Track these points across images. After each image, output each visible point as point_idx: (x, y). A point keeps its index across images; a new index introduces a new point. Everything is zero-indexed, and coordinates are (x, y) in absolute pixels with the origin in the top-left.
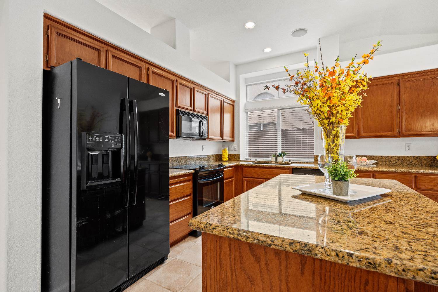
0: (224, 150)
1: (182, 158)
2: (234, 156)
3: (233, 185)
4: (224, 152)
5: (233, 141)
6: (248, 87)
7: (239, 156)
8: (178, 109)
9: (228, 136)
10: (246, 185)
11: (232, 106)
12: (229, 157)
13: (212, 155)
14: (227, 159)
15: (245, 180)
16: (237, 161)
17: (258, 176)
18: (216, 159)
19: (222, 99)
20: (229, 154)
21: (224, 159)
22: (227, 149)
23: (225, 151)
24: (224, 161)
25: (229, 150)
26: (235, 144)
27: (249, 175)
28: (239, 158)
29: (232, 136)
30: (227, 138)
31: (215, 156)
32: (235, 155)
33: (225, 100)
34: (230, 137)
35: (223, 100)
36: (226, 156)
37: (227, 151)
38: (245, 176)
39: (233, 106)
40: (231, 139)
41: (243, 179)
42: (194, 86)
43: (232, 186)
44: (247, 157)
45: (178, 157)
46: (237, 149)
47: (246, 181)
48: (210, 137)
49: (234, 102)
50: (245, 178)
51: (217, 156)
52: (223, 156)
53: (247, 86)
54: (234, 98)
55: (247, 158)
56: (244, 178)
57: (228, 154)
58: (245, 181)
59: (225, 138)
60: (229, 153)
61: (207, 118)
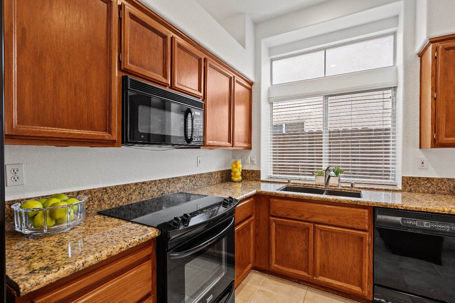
0: (235, 164)
1: (154, 183)
2: (250, 173)
3: (252, 231)
4: (235, 166)
5: (250, 148)
6: (274, 63)
7: (260, 173)
8: (127, 76)
9: (243, 140)
10: (276, 231)
11: (248, 91)
12: (242, 175)
13: (215, 173)
14: (240, 178)
15: (275, 221)
16: (256, 180)
17: (300, 216)
18: (222, 177)
19: (231, 75)
20: (243, 170)
21: (236, 179)
22: (239, 162)
23: (237, 166)
24: (235, 182)
25: (243, 163)
26: (252, 153)
27: (281, 213)
28: (259, 176)
29: (248, 141)
30: (240, 143)
31: (219, 174)
32: (253, 172)
33: (237, 78)
34: (245, 142)
35: (234, 77)
36: (239, 174)
37: (240, 166)
38: (274, 214)
39: (250, 90)
40: (246, 145)
41: (269, 220)
42: (172, 34)
43: (250, 232)
44: (270, 173)
45: (143, 183)
46: (255, 162)
47: (276, 224)
48: (209, 142)
49: (251, 84)
50: (273, 218)
51: (222, 172)
52: (232, 174)
53: (272, 60)
54: (252, 78)
55: (271, 175)
56: (271, 218)
57: (241, 170)
58: (274, 224)
59: (236, 144)
60: (243, 167)
61: (202, 106)
